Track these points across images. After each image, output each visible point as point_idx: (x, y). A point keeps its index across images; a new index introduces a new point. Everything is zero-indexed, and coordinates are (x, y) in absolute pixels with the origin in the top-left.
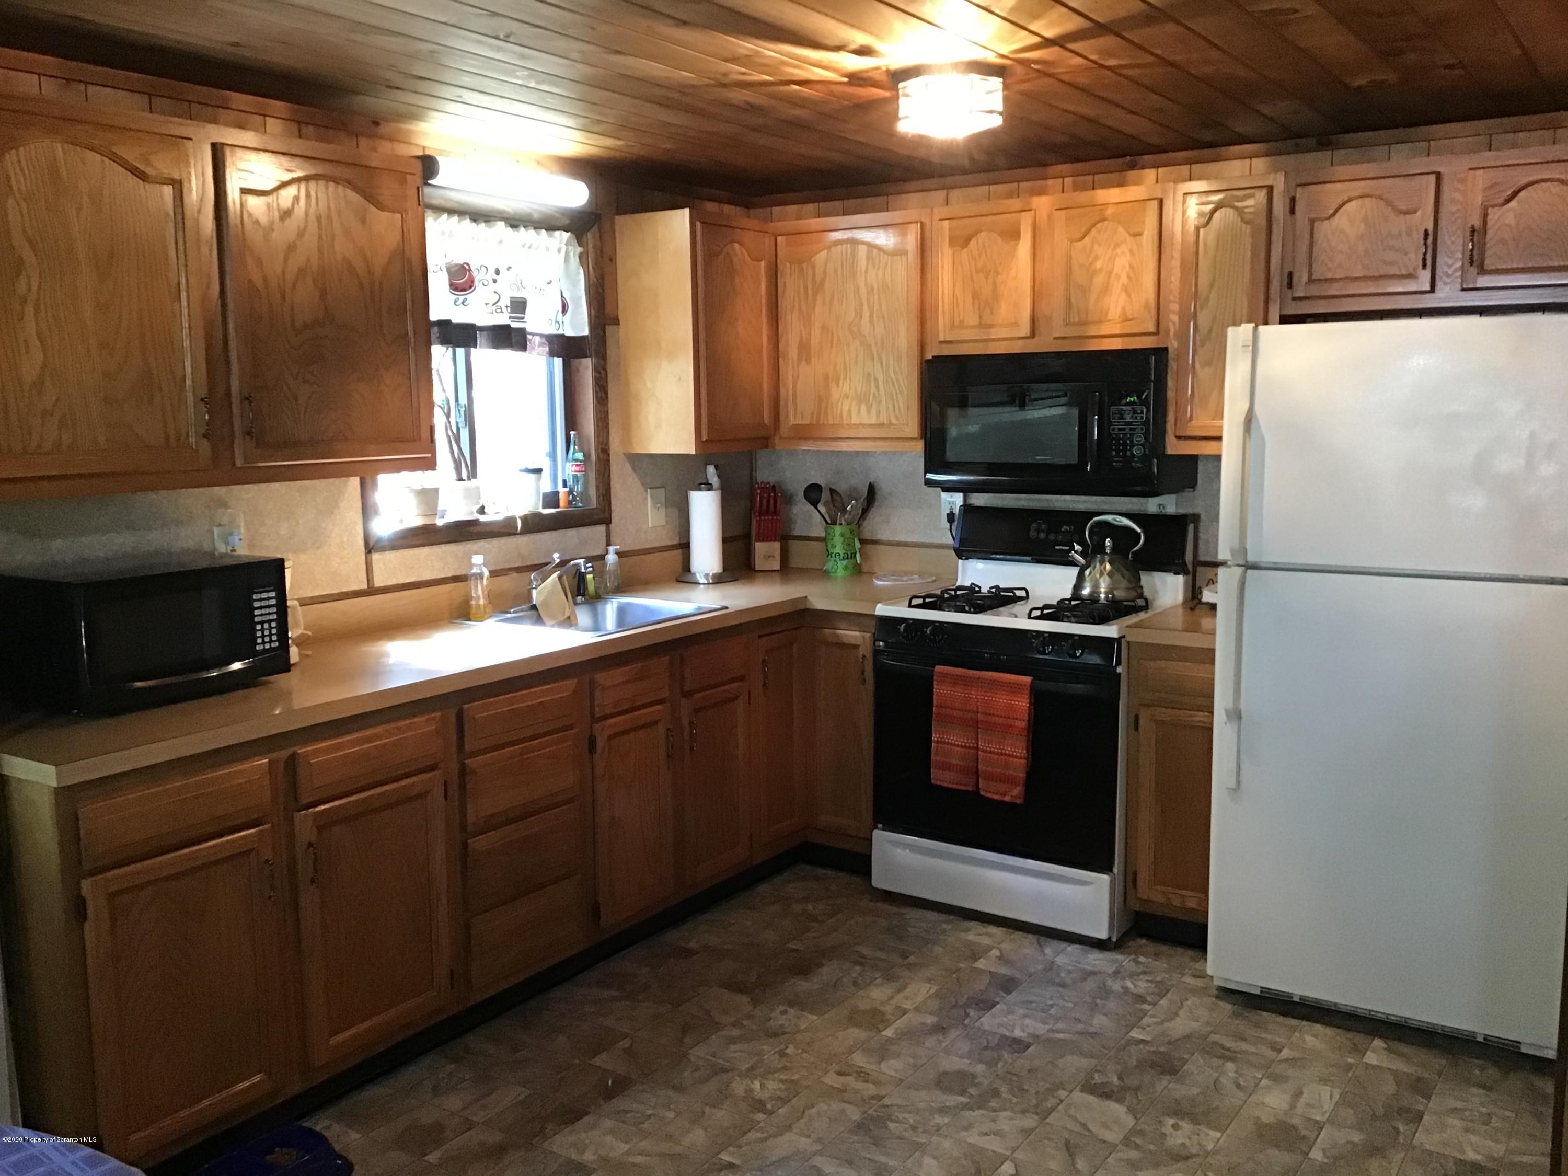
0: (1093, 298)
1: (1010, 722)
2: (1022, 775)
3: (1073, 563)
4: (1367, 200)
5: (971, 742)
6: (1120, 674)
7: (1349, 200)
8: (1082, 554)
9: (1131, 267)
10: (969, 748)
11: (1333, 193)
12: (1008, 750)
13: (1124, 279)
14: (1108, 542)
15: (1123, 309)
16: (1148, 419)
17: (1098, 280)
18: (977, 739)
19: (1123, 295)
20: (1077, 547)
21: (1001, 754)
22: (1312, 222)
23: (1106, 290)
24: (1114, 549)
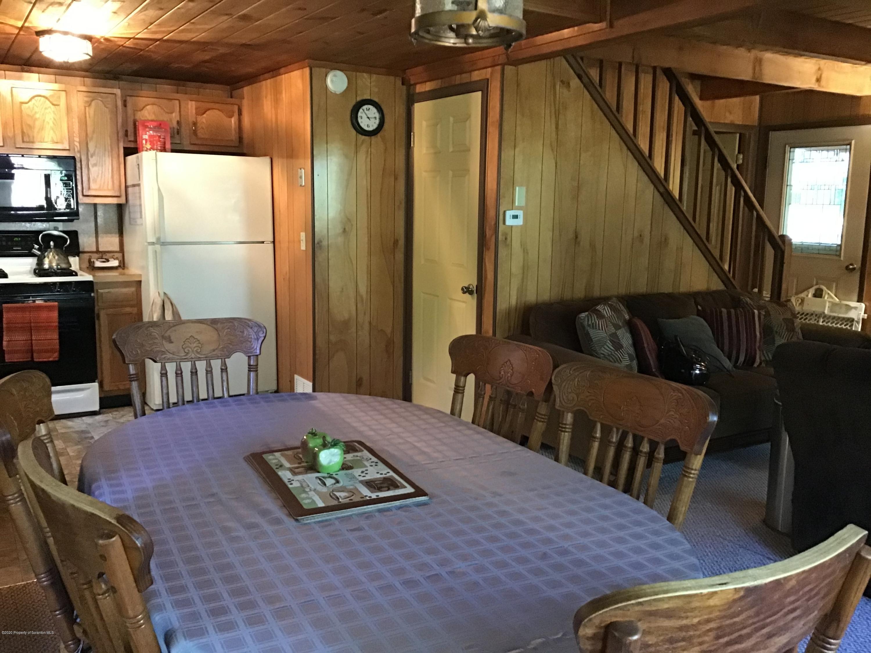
0: (36, 130)
1: (50, 324)
2: (58, 347)
3: (33, 255)
4: (154, 106)
5: (28, 337)
6: (94, 296)
7: (148, 105)
8: (39, 250)
9: (54, 119)
10: (28, 340)
11: (142, 101)
12: (49, 337)
13: (51, 124)
14: (52, 243)
15: (52, 138)
16: (73, 187)
17: (38, 123)
18: (32, 336)
19: (52, 132)
20: (36, 246)
21: (46, 340)
22: (134, 111)
23: (42, 128)
24: (55, 246)
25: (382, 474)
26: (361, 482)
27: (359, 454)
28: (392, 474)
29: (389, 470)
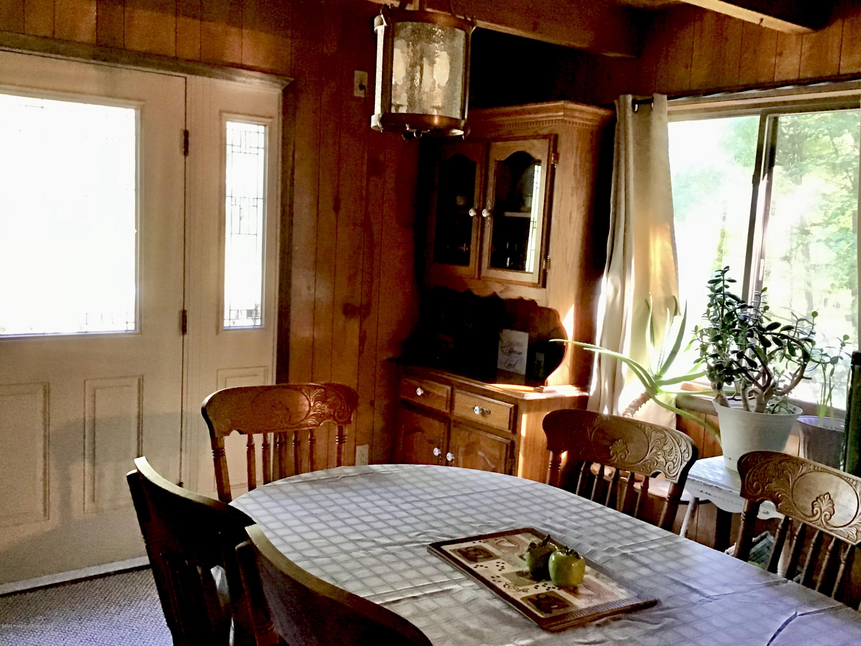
25: (482, 566)
26: (497, 557)
27: (524, 595)
28: (472, 566)
29: (475, 570)
